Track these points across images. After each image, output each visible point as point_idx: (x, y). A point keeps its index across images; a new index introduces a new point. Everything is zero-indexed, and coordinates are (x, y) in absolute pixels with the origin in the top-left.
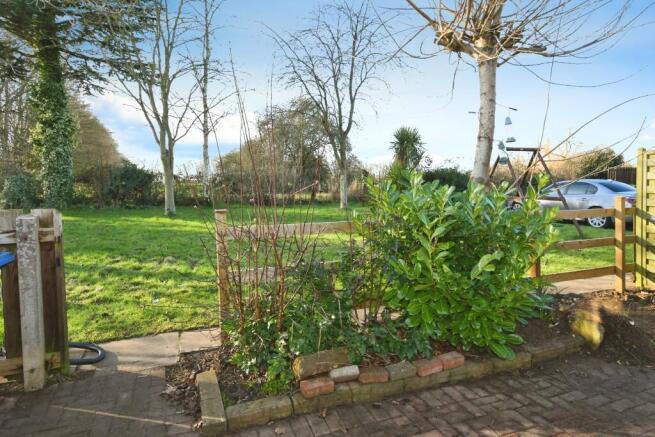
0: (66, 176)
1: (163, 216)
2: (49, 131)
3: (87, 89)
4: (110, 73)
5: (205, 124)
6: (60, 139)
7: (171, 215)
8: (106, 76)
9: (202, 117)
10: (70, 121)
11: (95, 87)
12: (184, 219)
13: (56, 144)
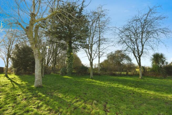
0: (71, 68)
1: (90, 78)
2: (69, 59)
3: (76, 51)
4: (80, 47)
5: (99, 56)
6: (71, 61)
7: (92, 78)
8: (80, 48)
9: (98, 55)
10: (73, 57)
11: (78, 50)
12: (95, 80)
13: (70, 62)
